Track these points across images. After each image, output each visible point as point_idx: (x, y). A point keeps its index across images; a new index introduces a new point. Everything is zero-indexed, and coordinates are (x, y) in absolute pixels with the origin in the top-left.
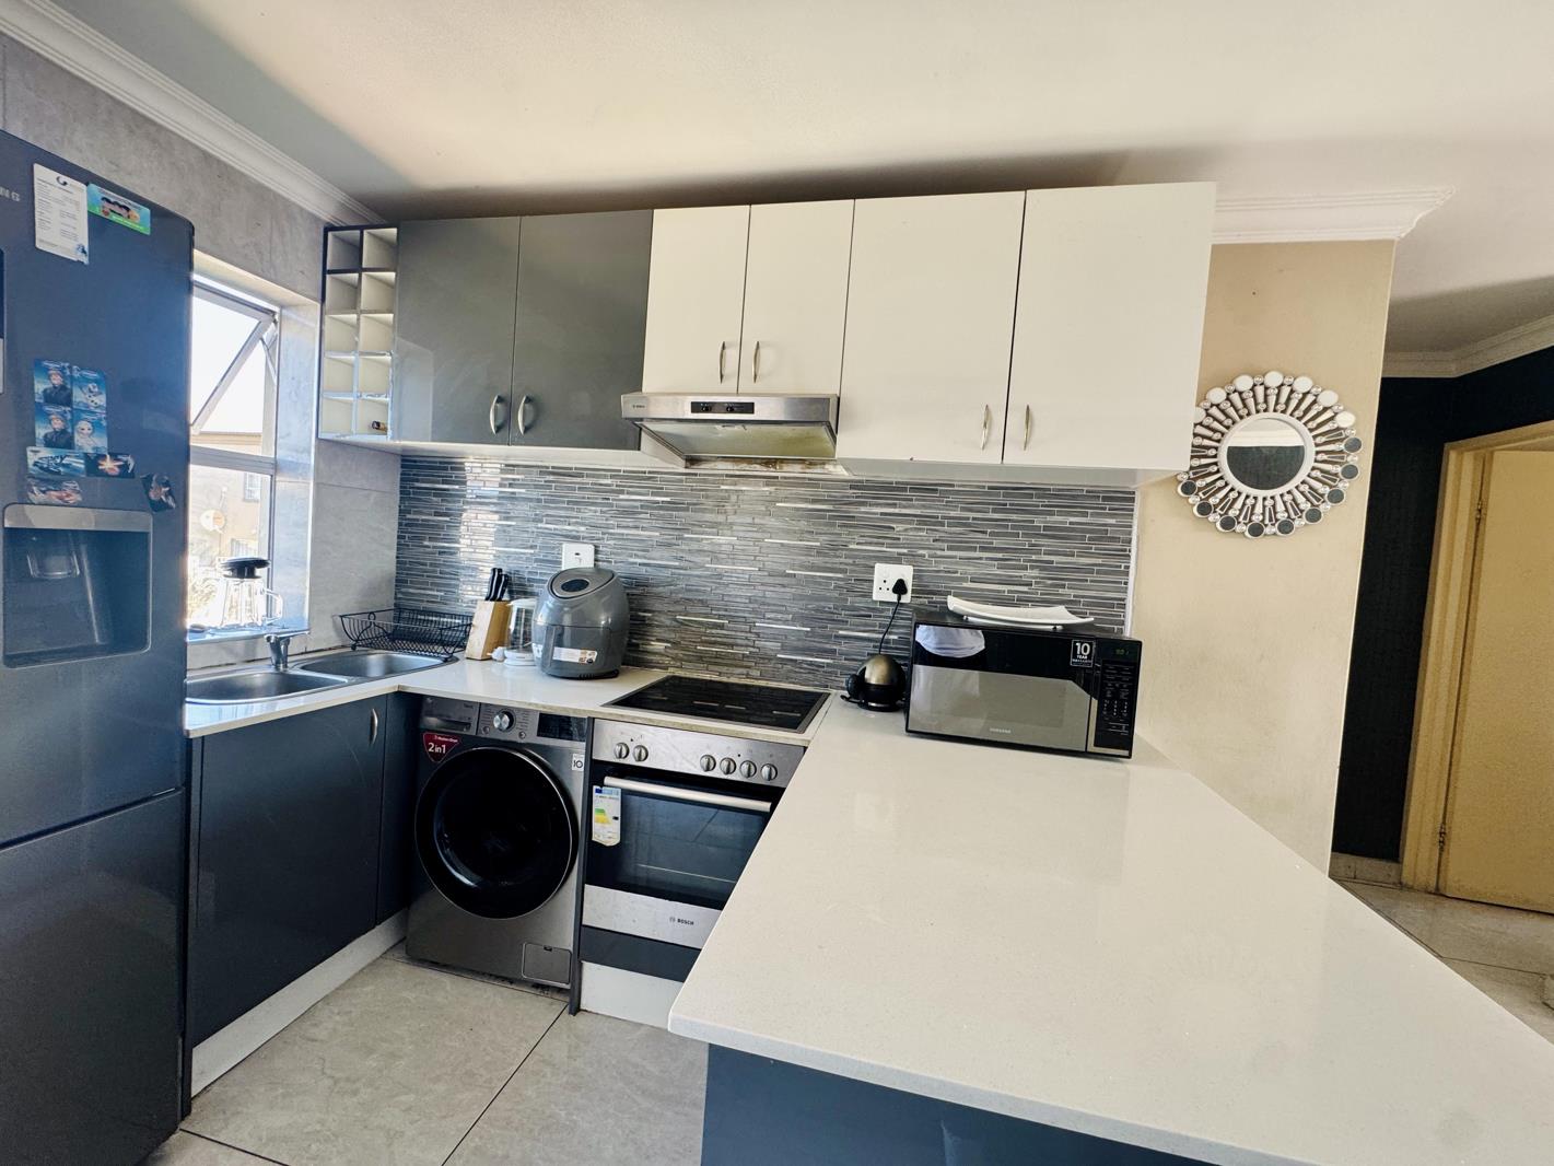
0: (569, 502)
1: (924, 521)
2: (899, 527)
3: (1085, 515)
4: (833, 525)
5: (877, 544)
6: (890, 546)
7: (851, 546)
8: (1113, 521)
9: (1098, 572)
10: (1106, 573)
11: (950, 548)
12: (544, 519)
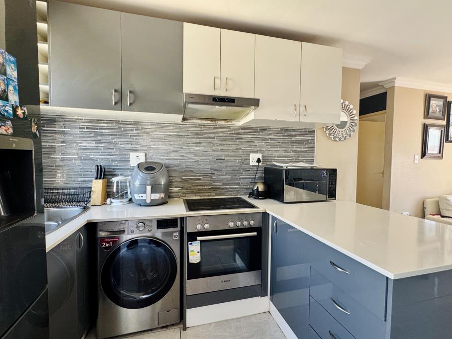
0: (131, 136)
1: (263, 139)
2: (256, 142)
3: (304, 136)
4: (236, 142)
5: (250, 147)
6: (254, 148)
7: (243, 148)
8: (310, 138)
9: (308, 152)
10: (309, 152)
11: (271, 148)
12: (119, 143)
